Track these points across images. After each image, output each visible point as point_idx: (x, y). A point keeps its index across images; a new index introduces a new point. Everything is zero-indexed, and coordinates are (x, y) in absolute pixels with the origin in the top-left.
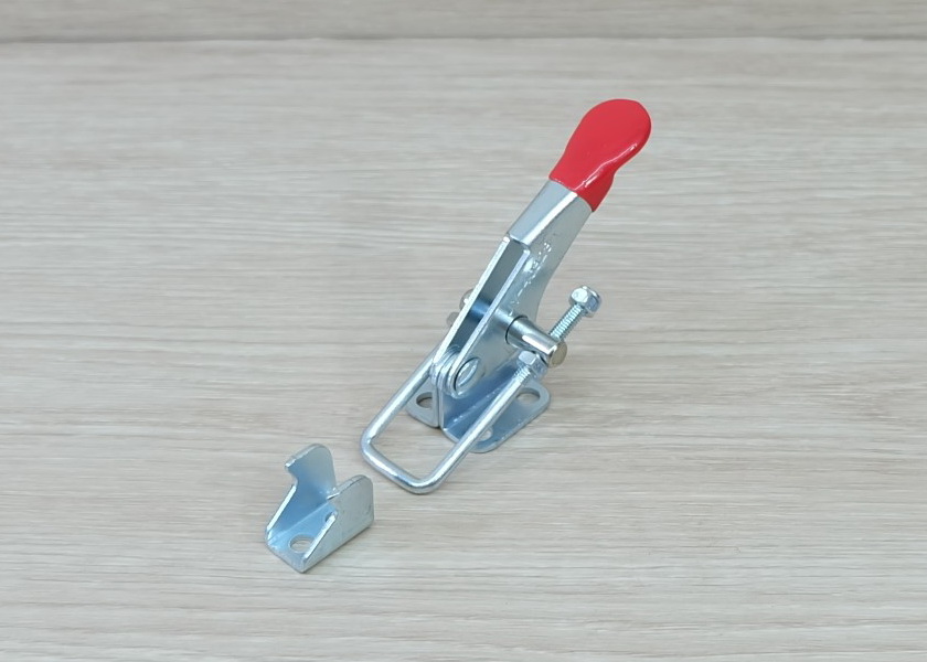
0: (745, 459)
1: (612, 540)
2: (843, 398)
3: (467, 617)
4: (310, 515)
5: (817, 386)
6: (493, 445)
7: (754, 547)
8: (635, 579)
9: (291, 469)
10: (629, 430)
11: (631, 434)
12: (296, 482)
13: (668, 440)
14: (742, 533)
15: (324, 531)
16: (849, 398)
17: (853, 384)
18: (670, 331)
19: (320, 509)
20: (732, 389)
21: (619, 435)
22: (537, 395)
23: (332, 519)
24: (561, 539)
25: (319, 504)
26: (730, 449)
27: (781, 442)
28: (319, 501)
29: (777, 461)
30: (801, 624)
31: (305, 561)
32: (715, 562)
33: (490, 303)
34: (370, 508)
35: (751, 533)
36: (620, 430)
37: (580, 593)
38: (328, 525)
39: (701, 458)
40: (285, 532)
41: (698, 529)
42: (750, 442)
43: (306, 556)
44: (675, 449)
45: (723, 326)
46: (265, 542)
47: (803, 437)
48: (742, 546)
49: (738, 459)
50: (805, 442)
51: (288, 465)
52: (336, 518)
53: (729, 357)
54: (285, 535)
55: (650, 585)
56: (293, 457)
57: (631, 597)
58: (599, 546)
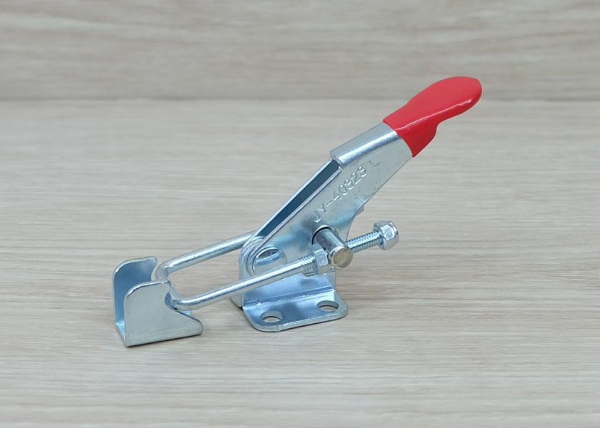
0: (501, 312)
1: (397, 360)
2: (574, 278)
3: (276, 409)
7: (519, 364)
8: (421, 384)
13: (435, 302)
14: (508, 355)
16: (580, 278)
17: (580, 270)
18: (427, 241)
26: (488, 306)
27: (528, 302)
29: (528, 313)
30: (572, 412)
35: (516, 355)
36: (395, 296)
39: (465, 311)
41: (471, 353)
44: (442, 306)
47: (547, 299)
48: (509, 363)
49: (496, 312)
50: (550, 302)
53: (477, 256)
55: (435, 388)
57: (418, 396)
58: (387, 364)
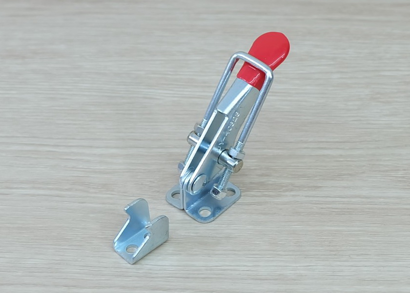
0: (351, 209)
1: (285, 251)
2: (400, 177)
4: (136, 234)
5: (387, 171)
6: (212, 219)
7: (358, 255)
8: (298, 272)
9: (127, 211)
10: (292, 193)
11: (293, 196)
12: (130, 218)
13: (311, 199)
14: (351, 248)
15: (143, 244)
16: (403, 177)
17: (405, 170)
18: (310, 142)
19: (141, 231)
20: (342, 173)
21: (287, 196)
22: (234, 191)
23: (148, 237)
24: (259, 251)
25: (141, 229)
26: (343, 204)
27: (369, 200)
28: (141, 227)
29: (368, 210)
31: (134, 258)
32: (339, 263)
33: (210, 143)
34: (167, 232)
35: (356, 248)
36: (287, 193)
37: (270, 280)
38: (146, 240)
39: (329, 208)
40: (124, 243)
41: (330, 246)
42: (353, 200)
43: (134, 256)
44: (316, 204)
45: (337, 140)
46: (113, 248)
47: (380, 198)
48: (352, 255)
49: (348, 209)
50: (382, 200)
51: (126, 209)
52: (150, 237)
53: (341, 156)
54: (124, 244)
55: (306, 275)
56: (128, 205)
57: (296, 281)
58: (279, 255)
